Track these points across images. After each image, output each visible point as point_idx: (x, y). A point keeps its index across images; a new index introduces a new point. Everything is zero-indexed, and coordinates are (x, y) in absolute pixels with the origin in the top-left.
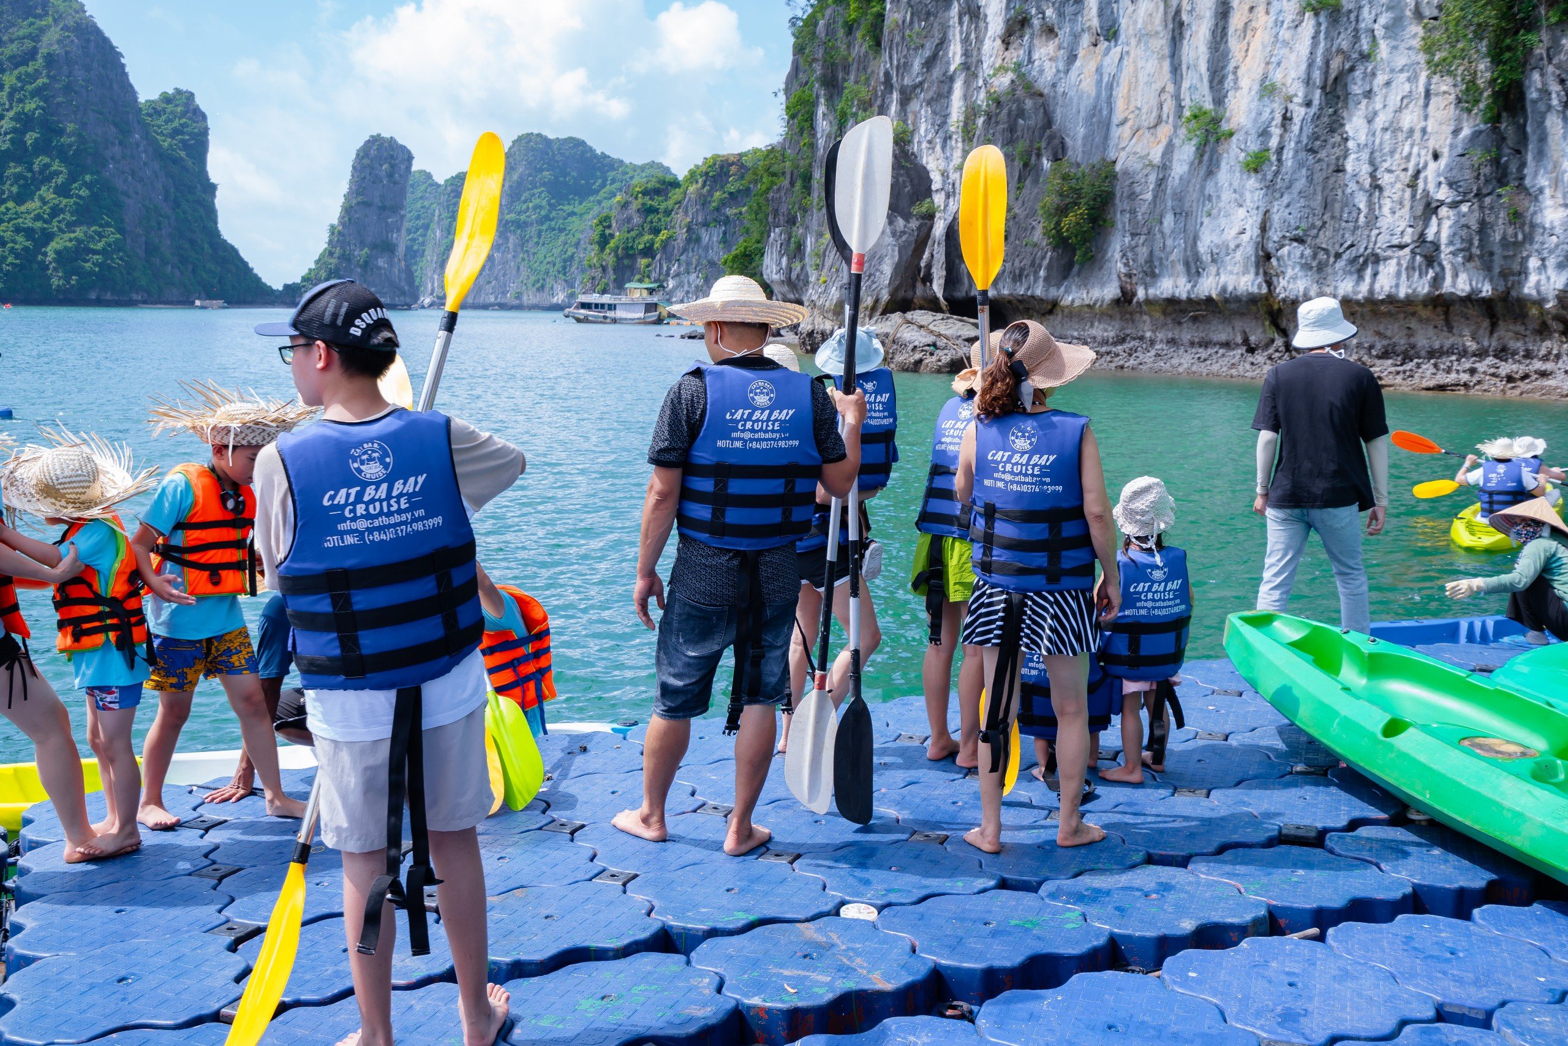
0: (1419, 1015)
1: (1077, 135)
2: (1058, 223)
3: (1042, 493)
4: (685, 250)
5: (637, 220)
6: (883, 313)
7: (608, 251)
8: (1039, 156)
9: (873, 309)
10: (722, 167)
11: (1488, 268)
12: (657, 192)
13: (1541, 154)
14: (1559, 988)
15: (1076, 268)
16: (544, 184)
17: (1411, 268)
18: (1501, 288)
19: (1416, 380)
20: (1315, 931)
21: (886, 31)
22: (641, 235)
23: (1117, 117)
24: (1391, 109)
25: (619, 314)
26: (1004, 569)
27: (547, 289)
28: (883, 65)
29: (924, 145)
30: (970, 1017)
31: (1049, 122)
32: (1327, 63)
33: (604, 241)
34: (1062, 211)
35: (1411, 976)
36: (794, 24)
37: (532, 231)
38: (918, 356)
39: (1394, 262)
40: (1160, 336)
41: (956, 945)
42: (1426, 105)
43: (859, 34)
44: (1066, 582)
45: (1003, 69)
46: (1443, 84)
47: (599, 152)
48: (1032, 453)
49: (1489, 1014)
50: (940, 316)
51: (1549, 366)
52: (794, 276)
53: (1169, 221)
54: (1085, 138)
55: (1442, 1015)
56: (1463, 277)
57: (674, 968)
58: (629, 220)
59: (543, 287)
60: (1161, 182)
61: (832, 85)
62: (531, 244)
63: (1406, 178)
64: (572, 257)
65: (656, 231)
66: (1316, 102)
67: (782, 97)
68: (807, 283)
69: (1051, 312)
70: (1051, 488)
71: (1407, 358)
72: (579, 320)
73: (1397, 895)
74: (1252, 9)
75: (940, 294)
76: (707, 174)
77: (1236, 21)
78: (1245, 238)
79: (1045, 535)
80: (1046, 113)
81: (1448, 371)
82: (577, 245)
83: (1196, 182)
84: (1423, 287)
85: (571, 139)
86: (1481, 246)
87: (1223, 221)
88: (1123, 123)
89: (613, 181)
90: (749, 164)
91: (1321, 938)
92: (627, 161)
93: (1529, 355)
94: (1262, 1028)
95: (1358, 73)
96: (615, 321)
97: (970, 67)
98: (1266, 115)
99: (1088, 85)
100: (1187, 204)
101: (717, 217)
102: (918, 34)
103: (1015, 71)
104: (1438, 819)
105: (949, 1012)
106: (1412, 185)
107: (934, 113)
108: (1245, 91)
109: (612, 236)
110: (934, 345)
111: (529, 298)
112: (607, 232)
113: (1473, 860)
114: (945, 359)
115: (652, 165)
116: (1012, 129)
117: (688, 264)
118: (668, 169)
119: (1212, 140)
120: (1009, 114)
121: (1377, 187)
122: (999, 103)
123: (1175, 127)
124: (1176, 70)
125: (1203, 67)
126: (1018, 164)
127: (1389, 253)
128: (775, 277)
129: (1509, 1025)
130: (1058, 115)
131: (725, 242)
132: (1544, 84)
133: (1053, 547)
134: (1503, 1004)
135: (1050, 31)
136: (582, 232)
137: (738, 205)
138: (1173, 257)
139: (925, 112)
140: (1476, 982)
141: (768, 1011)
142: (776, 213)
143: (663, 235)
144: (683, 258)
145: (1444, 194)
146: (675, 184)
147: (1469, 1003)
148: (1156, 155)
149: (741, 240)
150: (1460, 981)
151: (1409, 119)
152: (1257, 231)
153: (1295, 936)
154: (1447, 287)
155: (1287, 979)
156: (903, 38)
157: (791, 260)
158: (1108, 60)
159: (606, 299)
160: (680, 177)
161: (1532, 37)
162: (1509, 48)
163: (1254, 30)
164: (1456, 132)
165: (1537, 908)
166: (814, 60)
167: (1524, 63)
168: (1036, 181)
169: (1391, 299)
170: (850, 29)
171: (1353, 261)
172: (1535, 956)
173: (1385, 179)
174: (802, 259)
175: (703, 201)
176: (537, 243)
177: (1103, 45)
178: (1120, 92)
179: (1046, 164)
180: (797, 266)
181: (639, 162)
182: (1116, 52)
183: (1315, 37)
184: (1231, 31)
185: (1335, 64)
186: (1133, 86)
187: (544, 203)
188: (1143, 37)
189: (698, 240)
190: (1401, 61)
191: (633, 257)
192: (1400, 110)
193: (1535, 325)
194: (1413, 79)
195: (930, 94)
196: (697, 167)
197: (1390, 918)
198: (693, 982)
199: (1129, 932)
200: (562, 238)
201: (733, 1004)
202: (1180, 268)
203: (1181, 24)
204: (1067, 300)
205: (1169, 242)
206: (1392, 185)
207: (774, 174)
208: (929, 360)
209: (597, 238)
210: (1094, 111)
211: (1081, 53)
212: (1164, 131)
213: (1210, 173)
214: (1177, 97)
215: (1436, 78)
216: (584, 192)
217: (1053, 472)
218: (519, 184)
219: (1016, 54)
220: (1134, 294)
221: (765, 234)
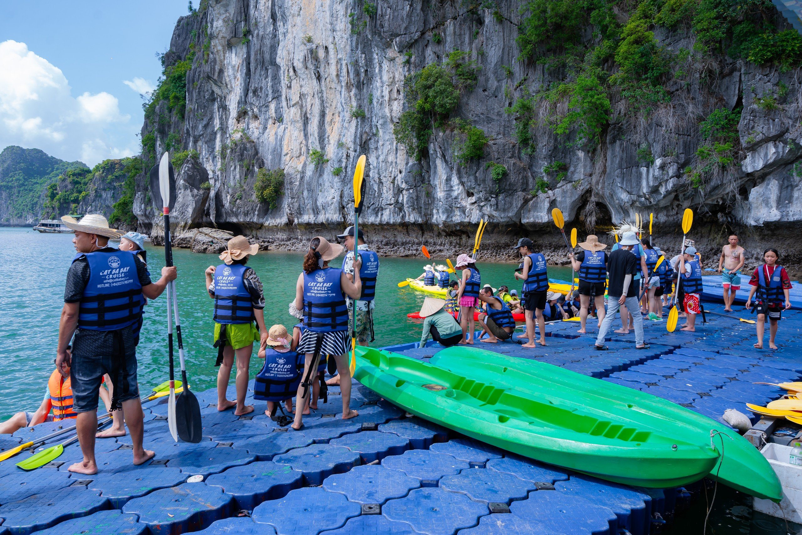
0: (415, 486)
1: (268, 159)
2: (262, 193)
3: (328, 296)
4: (94, 201)
5: (70, 187)
6: (189, 228)
7: (55, 200)
8: (253, 166)
9: (184, 227)
10: (111, 165)
11: (420, 213)
12: (80, 174)
13: (435, 172)
14: (459, 469)
15: (270, 211)
16: (21, 169)
17: (394, 212)
18: (425, 220)
19: (398, 253)
20: (377, 461)
21: (186, 112)
22: (72, 193)
23: (284, 151)
24: (384, 154)
25: (62, 228)
26: (317, 325)
27: (23, 217)
28: (186, 125)
29: (205, 160)
30: (249, 516)
31: (257, 153)
32: (361, 136)
33: (53, 196)
34: (264, 188)
35: (411, 472)
36: (145, 106)
37: (16, 190)
38: (205, 246)
39: (388, 210)
40: (304, 238)
41: (241, 487)
42: (396, 153)
43: (174, 112)
44: (338, 328)
45: (237, 131)
46: (402, 147)
47: (50, 156)
48: (324, 283)
49: (438, 481)
50: (214, 230)
51: (442, 248)
52: (147, 213)
53: (306, 193)
54: (272, 159)
55: (423, 485)
56: (412, 216)
57: (116, 515)
58: (66, 186)
59: (21, 216)
60: (302, 178)
61: (163, 132)
62: (14, 197)
63: (391, 180)
64: (36, 203)
65: (80, 192)
66: (358, 150)
67: (140, 137)
68: (154, 216)
69: (260, 228)
70: (331, 295)
71: (394, 245)
72: (41, 232)
73: (404, 444)
74: (333, 114)
75: (213, 221)
76: (104, 168)
77: (328, 118)
78: (335, 200)
79: (330, 312)
80: (255, 149)
81: (409, 250)
82: (39, 197)
83: (315, 178)
84: (399, 220)
85: (35, 150)
86: (417, 205)
87: (326, 194)
88: (287, 154)
89: (57, 169)
90: (125, 164)
91: (379, 463)
92: (64, 160)
93: (435, 244)
94: (361, 500)
95: (372, 141)
96: (60, 232)
97: (224, 129)
98: (340, 155)
99: (272, 139)
100: (312, 187)
101: (110, 187)
102: (201, 115)
103: (242, 132)
104: (417, 415)
105: (240, 515)
106: (393, 182)
107: (208, 147)
108: (332, 145)
109: (57, 194)
110: (212, 242)
111: (14, 221)
112: (55, 192)
113: (428, 428)
114: (217, 248)
115: (77, 162)
116: (242, 155)
117: (96, 207)
118: (85, 165)
119: (321, 162)
120: (240, 149)
121: (381, 182)
122: (236, 145)
123: (307, 157)
124: (306, 135)
125: (316, 135)
126: (245, 169)
127: (386, 207)
128: (139, 213)
129: (444, 484)
130: (260, 149)
131: (114, 197)
132: (435, 148)
133: (333, 316)
134: (442, 477)
135: (256, 117)
136: (42, 191)
137: (120, 181)
138: (308, 207)
139: (205, 146)
140: (432, 471)
141: (161, 526)
142: (138, 186)
143: (84, 194)
144: (93, 204)
145: (404, 186)
146: (89, 171)
147: (431, 479)
148: (300, 168)
149: (122, 197)
150: (427, 471)
151: (391, 158)
152: (339, 198)
153: (370, 464)
154: (407, 219)
155: (369, 480)
156: (194, 115)
157: (146, 205)
158: (279, 130)
159: (55, 222)
160: (91, 168)
161: (430, 131)
162: (423, 135)
163: (335, 122)
164: (407, 164)
165: (450, 442)
166: (154, 122)
167: (427, 141)
168: (252, 176)
169: (388, 224)
170: (170, 110)
171: (374, 209)
172: (451, 459)
173: (384, 180)
174: (151, 205)
175: (103, 179)
176: (18, 196)
177: (277, 124)
178: (285, 142)
179: (256, 169)
180: (149, 209)
181: (70, 161)
182: (282, 127)
183: (357, 126)
184: (326, 122)
185: (364, 137)
186: (290, 141)
187: (21, 178)
188: (293, 122)
189: (101, 196)
190: (387, 137)
191: (68, 203)
192: (387, 155)
193: (436, 233)
194: (391, 144)
195: (207, 139)
196: (100, 164)
197: (402, 453)
198: (125, 519)
199: (310, 471)
200: (31, 194)
201: (145, 525)
202: (311, 211)
203: (307, 118)
204: (267, 224)
205: (306, 201)
206: (386, 182)
207: (137, 169)
208: (210, 248)
209: (49, 194)
210: (274, 150)
211: (269, 126)
212: (303, 158)
213: (321, 175)
214: (307, 146)
215: (399, 144)
216: (42, 174)
217: (331, 289)
218: (8, 169)
219: (242, 125)
220: (293, 221)
221: (133, 195)
